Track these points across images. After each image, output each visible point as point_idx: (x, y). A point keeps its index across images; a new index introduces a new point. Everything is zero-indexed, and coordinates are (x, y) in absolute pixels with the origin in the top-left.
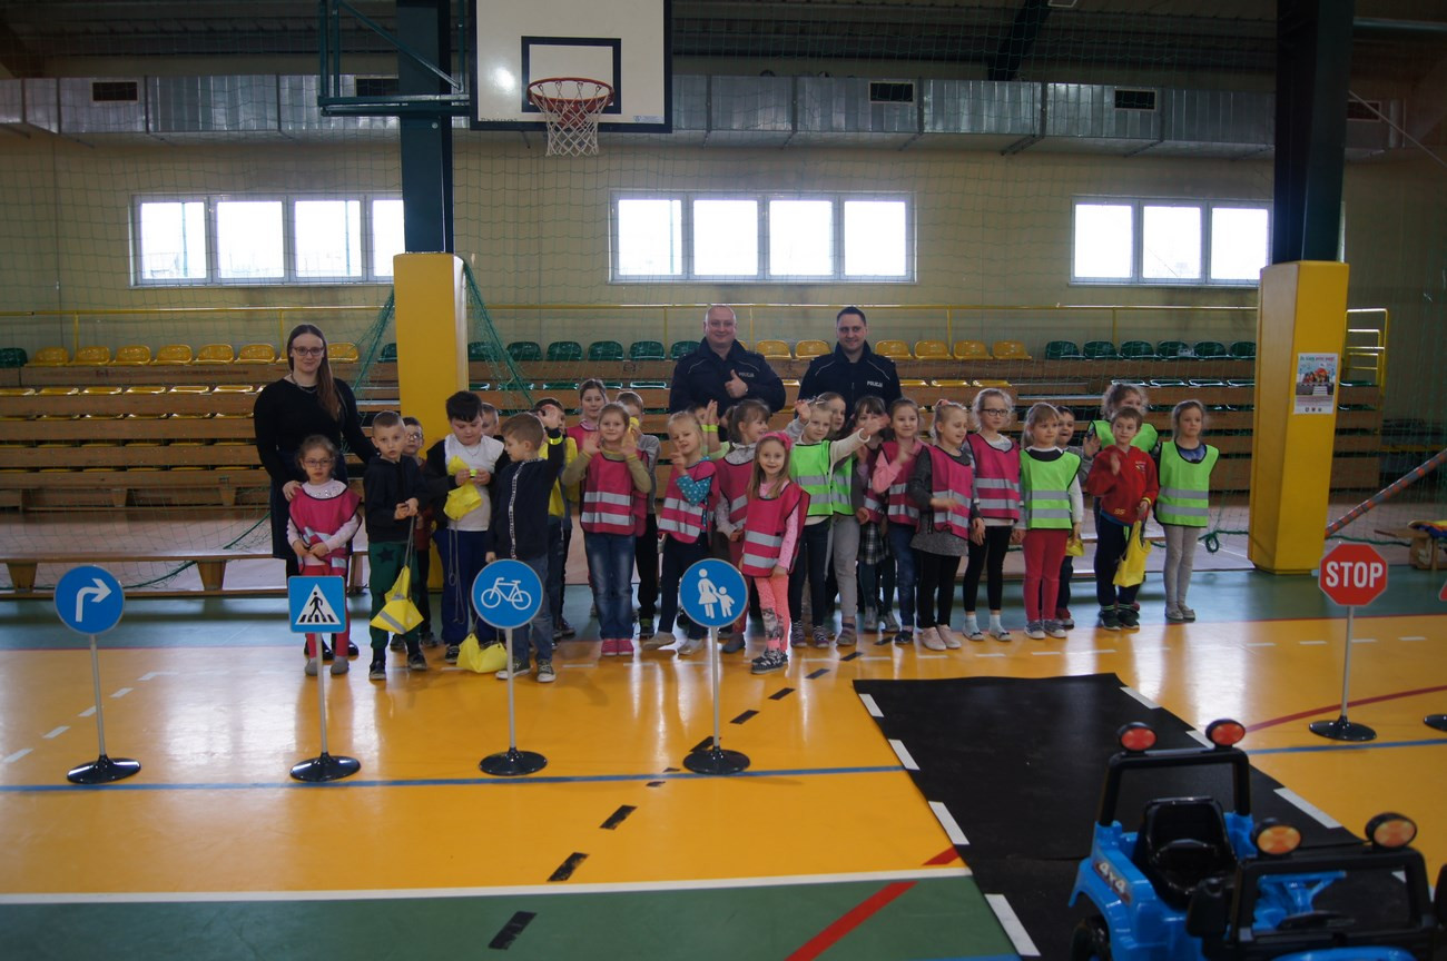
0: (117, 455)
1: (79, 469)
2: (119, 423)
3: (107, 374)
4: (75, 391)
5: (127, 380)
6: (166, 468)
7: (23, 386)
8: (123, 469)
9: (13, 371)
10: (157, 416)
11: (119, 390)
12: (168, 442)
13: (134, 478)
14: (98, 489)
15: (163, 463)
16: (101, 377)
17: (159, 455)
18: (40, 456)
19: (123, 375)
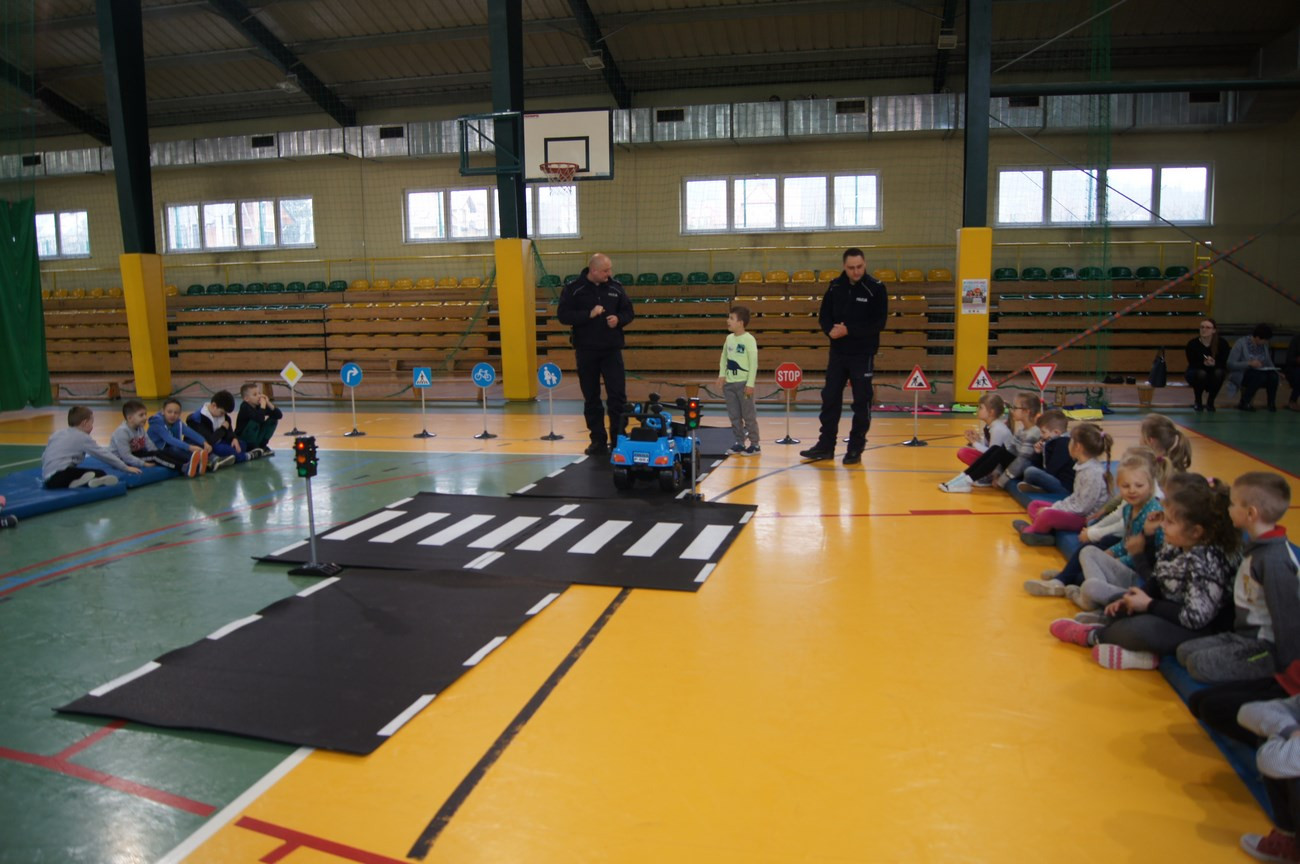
0: (392, 341)
1: (373, 349)
2: (394, 323)
3: (388, 295)
4: (371, 305)
5: (399, 299)
6: (418, 349)
7: (344, 302)
8: (395, 349)
9: (340, 294)
10: (414, 319)
11: (394, 304)
12: (419, 334)
13: (401, 354)
14: (382, 361)
15: (416, 346)
16: (386, 296)
17: (414, 341)
18: (353, 341)
19: (397, 295)
